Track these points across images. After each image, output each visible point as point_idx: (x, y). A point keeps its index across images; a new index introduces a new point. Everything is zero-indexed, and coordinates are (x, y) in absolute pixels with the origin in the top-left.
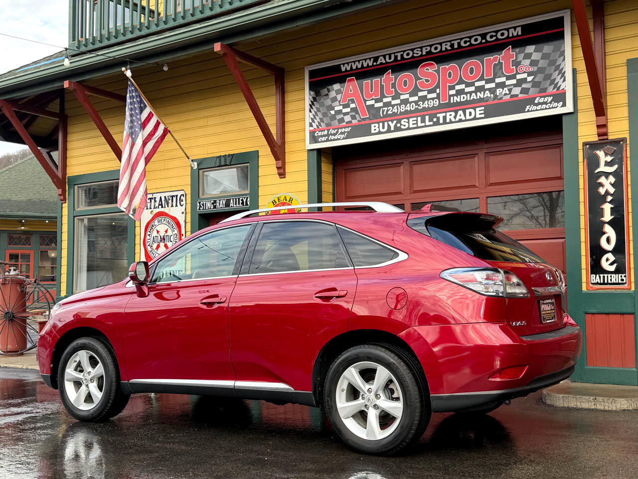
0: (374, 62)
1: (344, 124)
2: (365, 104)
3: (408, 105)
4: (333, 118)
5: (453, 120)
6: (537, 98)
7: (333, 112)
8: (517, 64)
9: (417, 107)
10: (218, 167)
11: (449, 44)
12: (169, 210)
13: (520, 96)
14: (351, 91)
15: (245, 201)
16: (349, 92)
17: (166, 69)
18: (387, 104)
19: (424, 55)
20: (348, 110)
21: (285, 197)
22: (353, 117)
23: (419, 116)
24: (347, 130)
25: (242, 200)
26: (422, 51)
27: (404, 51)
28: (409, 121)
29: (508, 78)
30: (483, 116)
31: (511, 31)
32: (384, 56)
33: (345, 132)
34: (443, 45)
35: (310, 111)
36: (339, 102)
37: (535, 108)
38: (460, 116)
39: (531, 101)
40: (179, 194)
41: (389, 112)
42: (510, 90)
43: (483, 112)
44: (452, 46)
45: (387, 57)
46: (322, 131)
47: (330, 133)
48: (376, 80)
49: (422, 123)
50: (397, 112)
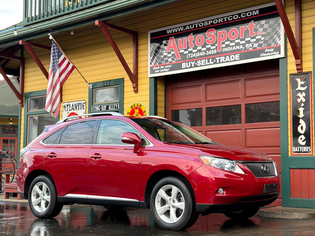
0: (183, 29)
1: (168, 63)
2: (179, 52)
3: (201, 53)
4: (162, 59)
5: (224, 61)
6: (266, 49)
7: (162, 56)
8: (256, 30)
9: (205, 54)
10: (103, 87)
11: (222, 19)
12: (77, 111)
13: (258, 48)
15: (116, 106)
16: (171, 45)
17: (72, 33)
18: (190, 52)
19: (209, 25)
20: (170, 55)
21: (138, 104)
22: (173, 59)
23: (207, 59)
24: (170, 66)
25: (115, 106)
26: (208, 23)
27: (199, 23)
28: (201, 61)
29: (252, 38)
30: (239, 59)
31: (254, 12)
32: (189, 26)
34: (219, 19)
35: (151, 56)
36: (166, 50)
37: (265, 55)
38: (227, 59)
39: (263, 51)
40: (82, 102)
41: (191, 57)
42: (253, 45)
43: (239, 57)
44: (224, 20)
45: (191, 26)
46: (157, 67)
47: (161, 68)
48: (185, 38)
49: (208, 62)
50: (196, 56)
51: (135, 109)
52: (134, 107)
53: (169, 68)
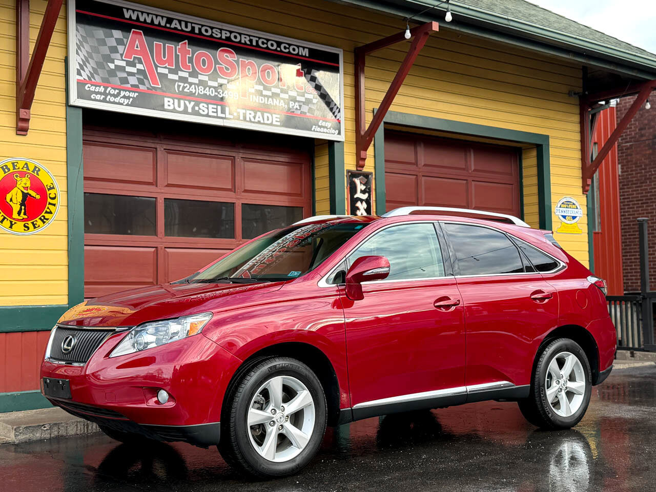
0: (167, 23)
1: (129, 86)
2: (157, 70)
3: (207, 88)
4: (112, 73)
5: (253, 120)
6: (320, 122)
7: (112, 66)
9: (216, 94)
11: (248, 38)
13: (308, 114)
14: (137, 47)
16: (135, 48)
18: (182, 79)
19: (223, 39)
20: (134, 70)
21: (26, 164)
22: (141, 82)
23: (219, 105)
24: (132, 95)
26: (221, 34)
27: (203, 26)
28: (208, 107)
30: (279, 124)
31: (301, 49)
32: (180, 21)
33: (128, 98)
34: (243, 37)
35: (77, 53)
36: (122, 55)
37: (319, 129)
38: (259, 117)
39: (316, 123)
41: (186, 90)
42: (300, 106)
43: (278, 120)
44: (251, 41)
45: (183, 24)
46: (95, 86)
47: (107, 92)
48: (169, 45)
49: (222, 113)
50: (196, 92)
51: (17, 176)
52: (12, 171)
53: (131, 99)
